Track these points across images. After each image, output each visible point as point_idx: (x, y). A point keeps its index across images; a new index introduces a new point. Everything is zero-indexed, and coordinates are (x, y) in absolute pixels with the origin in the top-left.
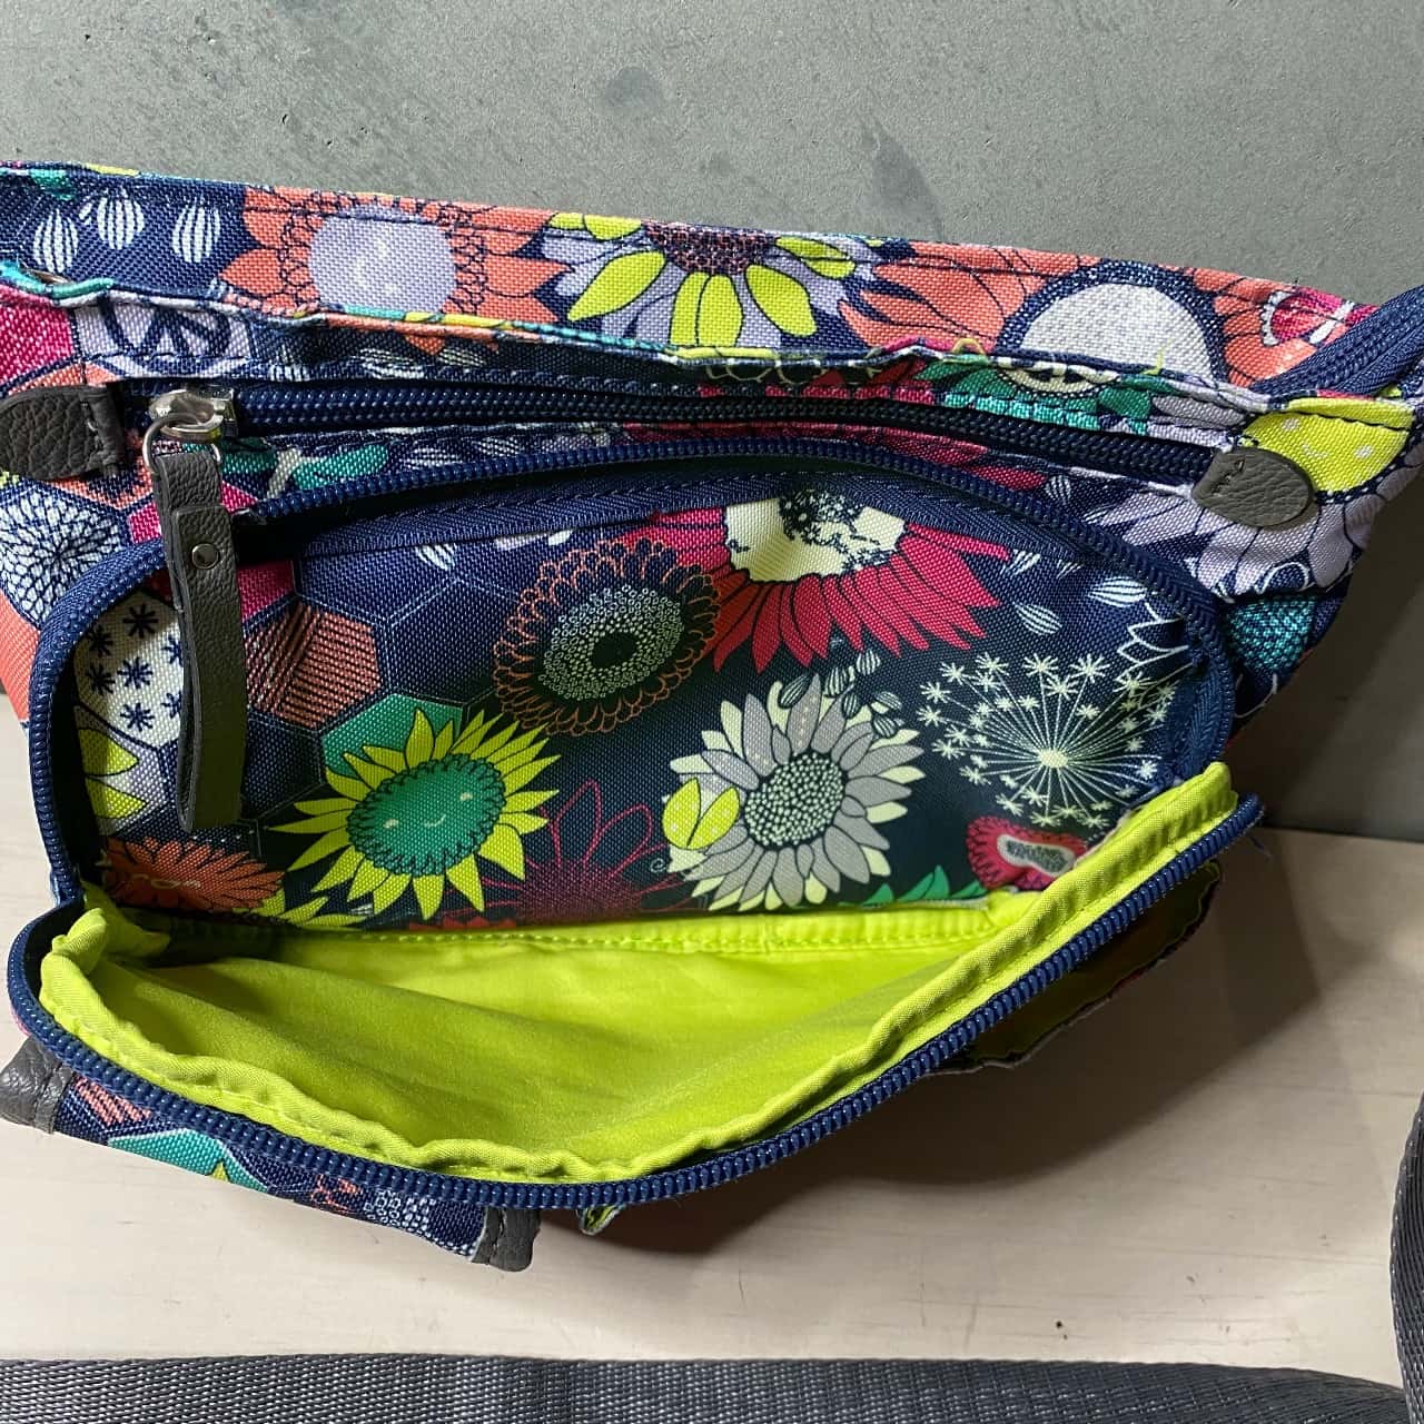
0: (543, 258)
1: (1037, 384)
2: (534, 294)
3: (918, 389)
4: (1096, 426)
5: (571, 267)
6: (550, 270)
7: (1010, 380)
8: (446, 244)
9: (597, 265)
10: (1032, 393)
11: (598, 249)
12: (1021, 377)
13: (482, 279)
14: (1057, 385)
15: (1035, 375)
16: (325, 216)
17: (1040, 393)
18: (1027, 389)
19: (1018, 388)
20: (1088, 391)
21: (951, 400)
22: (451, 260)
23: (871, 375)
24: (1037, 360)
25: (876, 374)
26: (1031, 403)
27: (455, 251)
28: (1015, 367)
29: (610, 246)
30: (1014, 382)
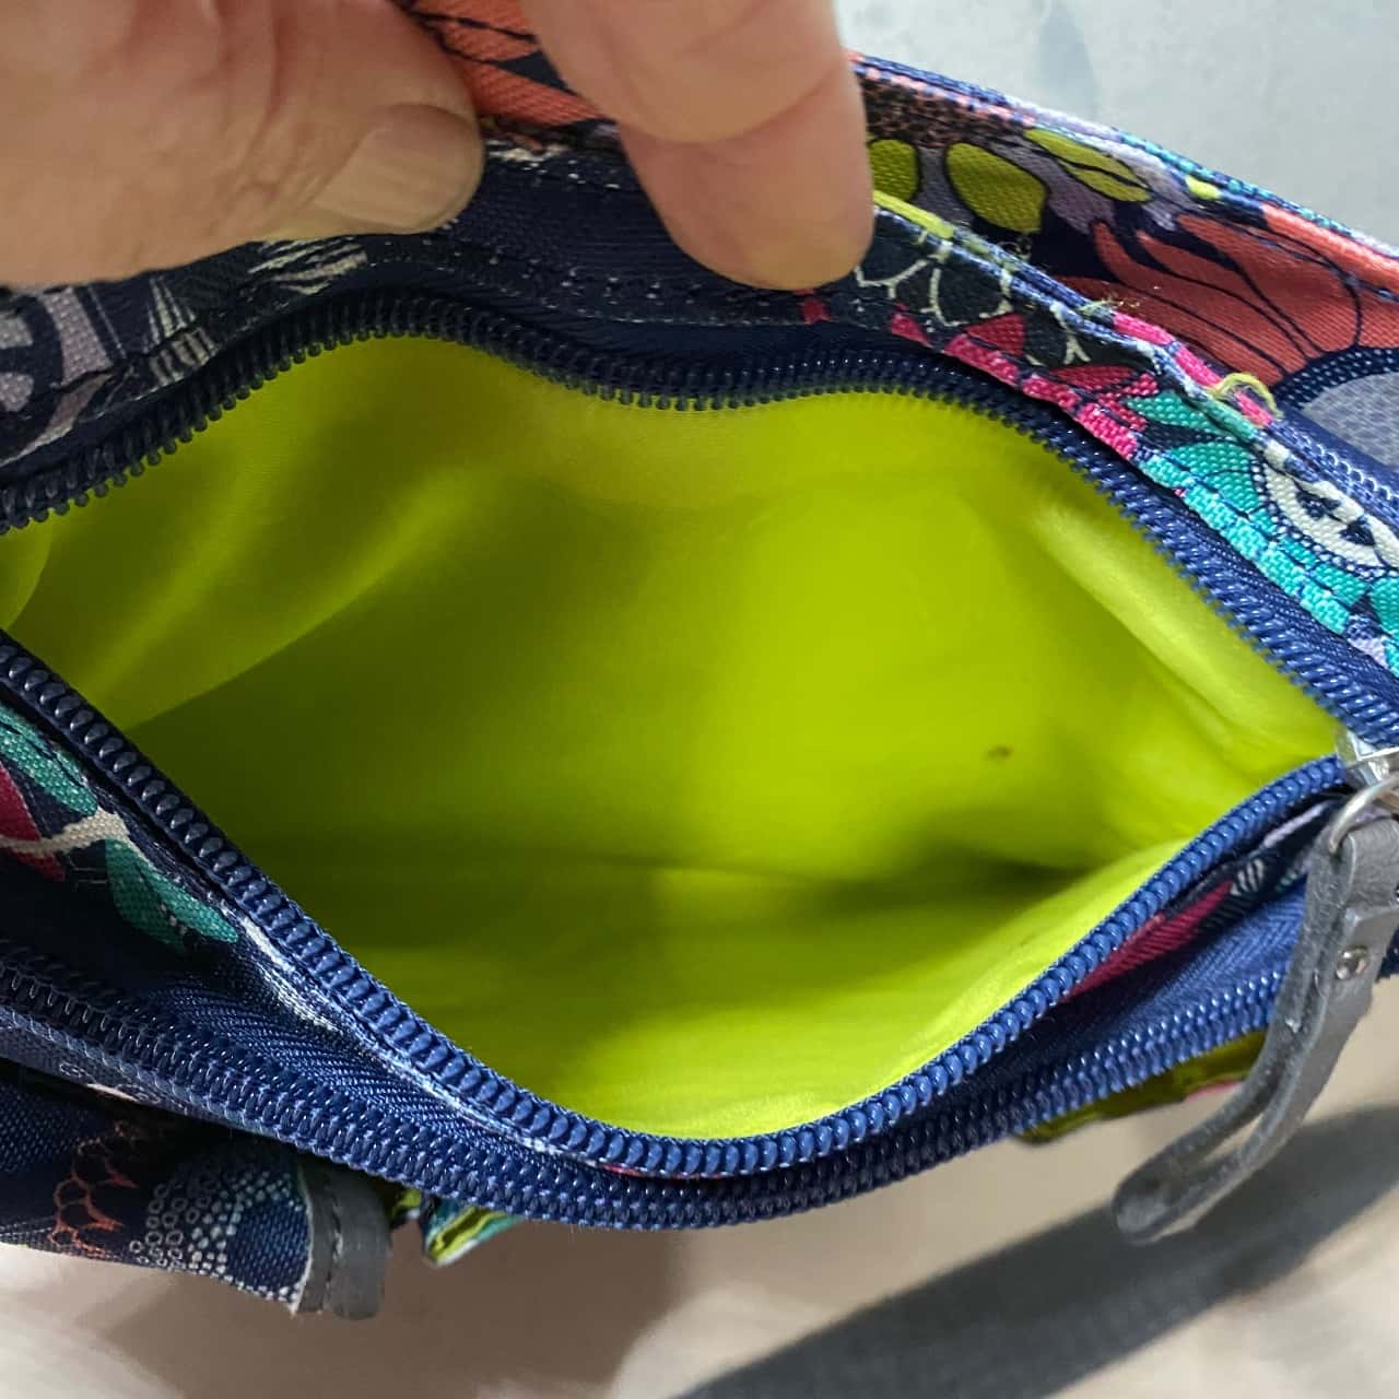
1: (1296, 514)
3: (1120, 423)
4: (1339, 628)
7: (1263, 485)
10: (1280, 524)
12: (1283, 491)
14: (1326, 533)
15: (1304, 497)
17: (1292, 529)
18: (1278, 513)
19: (1266, 505)
20: (1366, 568)
21: (1157, 466)
23: (1069, 359)
24: (1326, 477)
25: (1077, 361)
26: (1269, 538)
28: (1288, 470)
30: (1266, 492)
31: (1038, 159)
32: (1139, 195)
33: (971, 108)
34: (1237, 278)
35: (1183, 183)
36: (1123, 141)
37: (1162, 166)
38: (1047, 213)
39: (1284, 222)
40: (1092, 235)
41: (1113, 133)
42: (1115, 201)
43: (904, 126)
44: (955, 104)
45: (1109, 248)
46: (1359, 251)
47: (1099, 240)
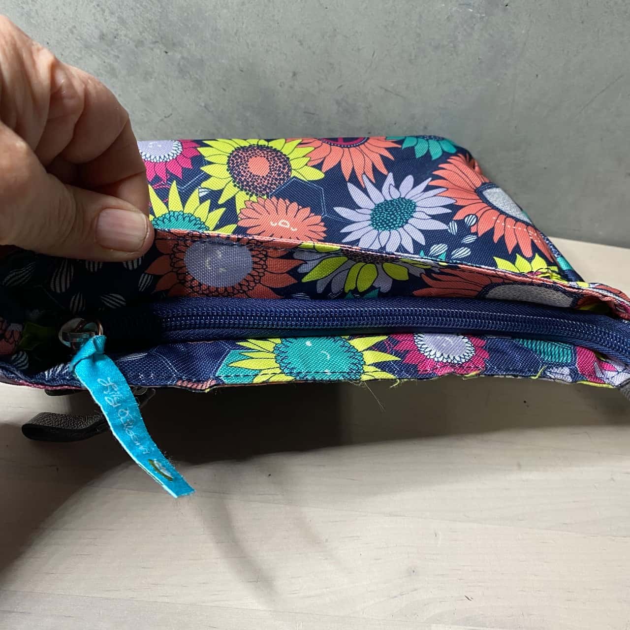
0: (294, 259)
2: (288, 273)
5: (305, 262)
6: (296, 263)
8: (250, 253)
9: (318, 262)
11: (318, 256)
13: (265, 267)
16: (194, 241)
22: (251, 259)
27: (253, 256)
29: (323, 255)
31: (404, 264)
32: (430, 267)
33: (386, 256)
34: (458, 278)
35: (438, 264)
36: (422, 258)
37: (432, 262)
38: (409, 274)
39: (464, 268)
40: (421, 277)
41: (420, 257)
42: (424, 269)
43: (372, 261)
44: (383, 256)
45: (427, 279)
46: (484, 270)
47: (423, 277)
